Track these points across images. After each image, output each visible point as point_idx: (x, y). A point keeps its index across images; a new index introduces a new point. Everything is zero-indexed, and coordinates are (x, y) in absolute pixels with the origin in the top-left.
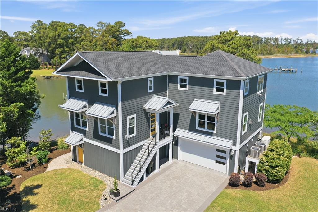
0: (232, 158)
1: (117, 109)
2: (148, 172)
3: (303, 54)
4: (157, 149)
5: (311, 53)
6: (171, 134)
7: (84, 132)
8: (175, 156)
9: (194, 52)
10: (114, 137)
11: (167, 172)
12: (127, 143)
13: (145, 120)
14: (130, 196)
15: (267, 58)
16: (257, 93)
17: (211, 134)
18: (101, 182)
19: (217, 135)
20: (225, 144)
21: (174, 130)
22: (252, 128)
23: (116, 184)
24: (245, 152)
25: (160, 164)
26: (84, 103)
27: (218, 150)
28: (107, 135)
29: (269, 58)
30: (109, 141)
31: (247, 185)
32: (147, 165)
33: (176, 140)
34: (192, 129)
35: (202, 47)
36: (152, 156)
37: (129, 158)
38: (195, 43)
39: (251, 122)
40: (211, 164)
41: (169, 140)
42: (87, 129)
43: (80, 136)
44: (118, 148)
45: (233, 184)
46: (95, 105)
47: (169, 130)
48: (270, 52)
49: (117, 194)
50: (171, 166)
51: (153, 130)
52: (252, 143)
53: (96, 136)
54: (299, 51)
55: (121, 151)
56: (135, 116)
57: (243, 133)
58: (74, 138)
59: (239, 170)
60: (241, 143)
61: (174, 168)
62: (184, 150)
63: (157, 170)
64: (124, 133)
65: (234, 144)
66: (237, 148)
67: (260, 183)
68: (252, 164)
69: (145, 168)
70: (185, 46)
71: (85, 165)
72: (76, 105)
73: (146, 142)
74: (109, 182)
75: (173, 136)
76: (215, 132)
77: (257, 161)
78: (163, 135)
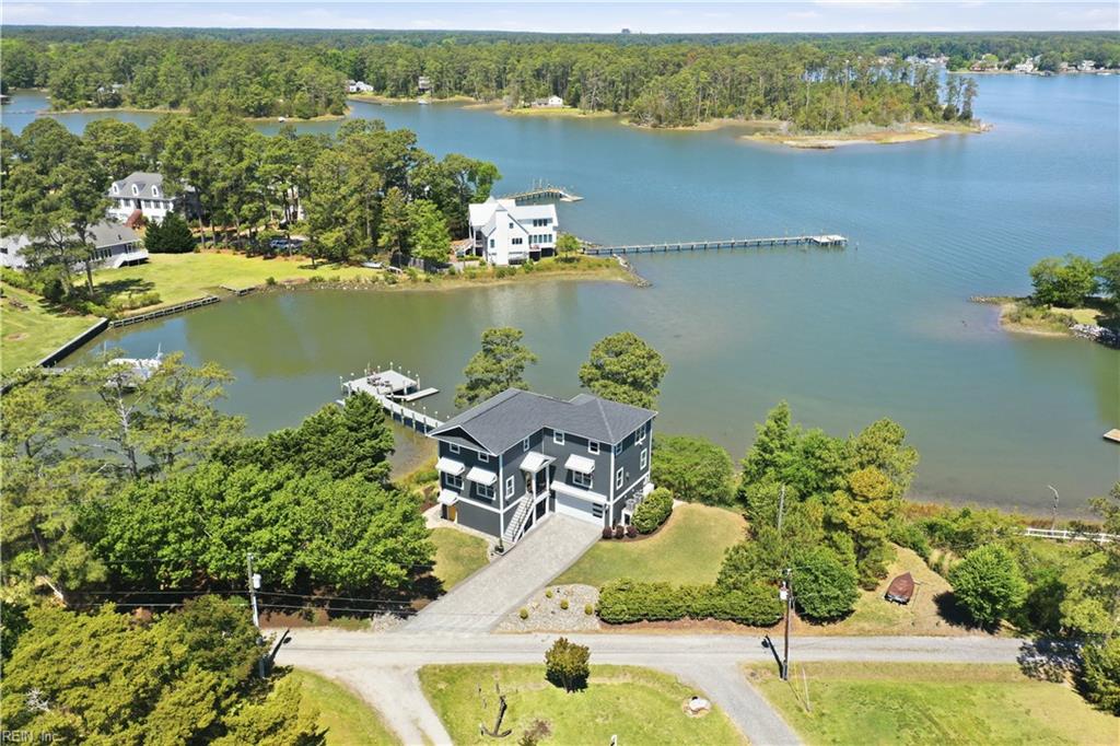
0: (607, 512)
1: (498, 475)
2: (526, 528)
3: (935, 121)
4: (534, 507)
5: (960, 119)
6: (548, 488)
7: (459, 491)
8: (552, 508)
9: (606, 107)
10: (494, 499)
11: (545, 527)
12: (507, 503)
13: (521, 477)
14: (513, 551)
15: (820, 148)
16: (636, 444)
17: (587, 489)
18: (482, 540)
19: (594, 490)
20: (600, 499)
21: (551, 482)
22: (628, 481)
23: (501, 541)
24: (620, 506)
25: (538, 518)
26: (461, 465)
27: (595, 504)
28: (486, 496)
29: (824, 148)
30: (489, 502)
31: (619, 537)
32: (525, 522)
33: (553, 493)
34: (569, 482)
35: (631, 88)
36: (529, 513)
37: (509, 516)
38: (609, 78)
39: (627, 475)
40: (588, 516)
41: (546, 494)
42: (462, 488)
43: (455, 494)
44: (499, 508)
45: (606, 536)
46: (474, 469)
47: (545, 481)
48: (833, 119)
49: (501, 551)
50: (548, 520)
51: (529, 485)
52: (630, 495)
53: (473, 495)
54: (926, 110)
55: (502, 511)
56: (512, 477)
57: (618, 488)
58: (448, 497)
59: (614, 522)
60: (614, 498)
61: (551, 523)
62: (560, 502)
63: (534, 526)
64: (504, 494)
65: (608, 499)
66: (611, 503)
67: (631, 535)
68: (627, 518)
69: (523, 525)
70: (577, 85)
71: (459, 522)
72: (453, 467)
73: (524, 500)
74: (492, 541)
75: (550, 490)
76: (591, 487)
77: (631, 514)
78: (540, 489)
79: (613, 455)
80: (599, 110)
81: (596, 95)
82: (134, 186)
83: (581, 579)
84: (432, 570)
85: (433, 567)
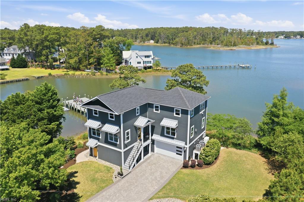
0: (185, 151)
1: (120, 128)
2: (137, 161)
3: (263, 45)
4: (142, 148)
5: (270, 44)
6: (150, 138)
7: (98, 139)
8: (153, 150)
9: (166, 43)
10: (118, 143)
11: (148, 161)
12: (126, 146)
13: (135, 131)
14: (129, 175)
15: (231, 50)
16: (200, 113)
17: (173, 138)
18: (111, 168)
19: (177, 139)
20: (181, 144)
21: (152, 135)
22: (196, 134)
23: (121, 169)
24: (192, 148)
25: (144, 156)
26: (99, 123)
27: (177, 147)
28: (113, 142)
29: (233, 50)
30: (115, 145)
31: (193, 166)
32: (137, 157)
33: (153, 141)
34: (162, 135)
35: (174, 38)
36: (139, 152)
37: (127, 154)
38: (167, 35)
39: (196, 130)
40: (174, 155)
41: (149, 142)
42: (100, 138)
43: (96, 141)
44: (121, 149)
45: (185, 166)
46: (106, 125)
47: (149, 135)
48: (234, 43)
49: (122, 175)
50: (150, 157)
51: (140, 136)
52: (197, 142)
53: (106, 142)
54: (260, 42)
55: (122, 151)
56: (129, 130)
57: (191, 137)
58: (92, 143)
59: (189, 158)
60: (190, 143)
61: (152, 158)
62: (158, 147)
63: (142, 160)
64: (124, 140)
65: (186, 144)
66: (188, 146)
67: (200, 166)
68: (197, 155)
69: (136, 159)
70: (158, 37)
71: (99, 158)
72: (94, 124)
73: (136, 144)
74: (116, 169)
75: (151, 139)
76: (175, 137)
77: (199, 153)
78: (146, 139)
79: (189, 116)
80: (164, 44)
81: (164, 39)
82: (12, 49)
83: (172, 195)
84: (76, 188)
85: (77, 186)
